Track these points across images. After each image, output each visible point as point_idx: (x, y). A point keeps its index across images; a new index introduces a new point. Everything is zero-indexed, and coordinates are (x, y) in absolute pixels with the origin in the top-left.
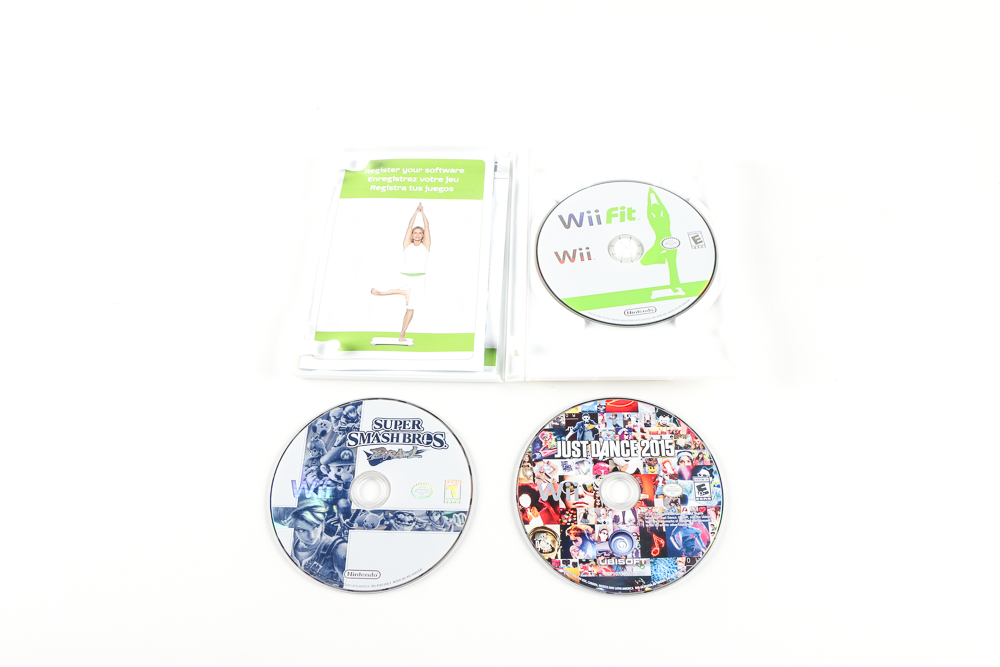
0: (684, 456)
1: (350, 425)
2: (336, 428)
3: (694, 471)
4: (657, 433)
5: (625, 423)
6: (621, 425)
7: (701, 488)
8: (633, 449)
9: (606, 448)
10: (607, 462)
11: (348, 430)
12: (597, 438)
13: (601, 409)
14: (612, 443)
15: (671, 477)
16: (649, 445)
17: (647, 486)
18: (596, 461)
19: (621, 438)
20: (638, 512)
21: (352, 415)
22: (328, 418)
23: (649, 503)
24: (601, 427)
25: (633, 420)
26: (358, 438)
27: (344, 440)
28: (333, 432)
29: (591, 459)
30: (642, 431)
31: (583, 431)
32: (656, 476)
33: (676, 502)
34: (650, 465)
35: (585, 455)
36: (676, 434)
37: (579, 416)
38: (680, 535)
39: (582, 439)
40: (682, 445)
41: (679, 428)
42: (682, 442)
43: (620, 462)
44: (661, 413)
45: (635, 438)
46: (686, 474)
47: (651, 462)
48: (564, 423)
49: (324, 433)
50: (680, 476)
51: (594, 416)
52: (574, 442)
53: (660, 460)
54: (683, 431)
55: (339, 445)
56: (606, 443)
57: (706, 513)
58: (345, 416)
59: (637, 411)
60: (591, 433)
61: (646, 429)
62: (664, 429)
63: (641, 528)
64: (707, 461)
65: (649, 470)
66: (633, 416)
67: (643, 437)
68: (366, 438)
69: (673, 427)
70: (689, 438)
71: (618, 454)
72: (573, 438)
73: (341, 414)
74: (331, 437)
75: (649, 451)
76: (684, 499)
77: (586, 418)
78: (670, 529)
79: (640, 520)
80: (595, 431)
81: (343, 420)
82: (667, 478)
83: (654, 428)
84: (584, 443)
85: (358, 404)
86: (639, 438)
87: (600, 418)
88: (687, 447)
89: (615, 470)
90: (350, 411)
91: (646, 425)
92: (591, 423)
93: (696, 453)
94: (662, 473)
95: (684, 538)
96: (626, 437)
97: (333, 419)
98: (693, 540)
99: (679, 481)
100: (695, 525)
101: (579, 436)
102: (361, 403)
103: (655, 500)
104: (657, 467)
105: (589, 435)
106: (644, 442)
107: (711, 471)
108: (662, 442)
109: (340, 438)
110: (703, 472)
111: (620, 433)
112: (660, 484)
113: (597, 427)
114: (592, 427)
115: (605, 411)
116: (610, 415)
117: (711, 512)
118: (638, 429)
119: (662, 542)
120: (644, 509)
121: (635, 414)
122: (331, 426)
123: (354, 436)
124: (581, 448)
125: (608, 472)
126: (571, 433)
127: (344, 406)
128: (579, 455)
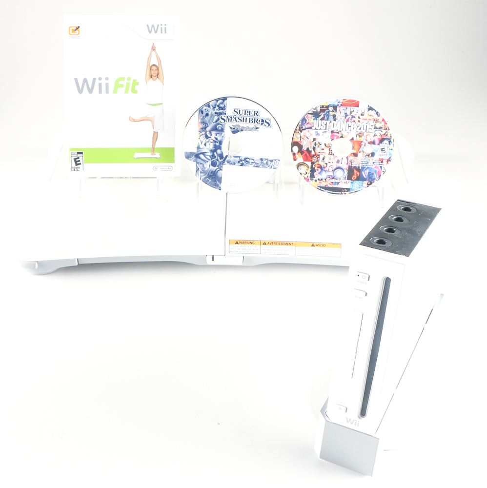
0: (378, 132)
1: (221, 111)
2: (214, 112)
3: (381, 141)
4: (366, 120)
5: (351, 112)
6: (349, 113)
7: (382, 150)
8: (352, 127)
9: (339, 125)
10: (338, 133)
11: (220, 114)
12: (335, 120)
13: (340, 104)
14: (342, 123)
15: (369, 143)
16: (361, 125)
17: (356, 146)
18: (332, 132)
19: (348, 121)
20: (349, 159)
21: (222, 106)
22: (209, 107)
23: (355, 155)
24: (337, 114)
25: (355, 111)
26: (226, 118)
27: (218, 119)
28: (212, 115)
29: (330, 131)
30: (359, 118)
31: (328, 116)
32: (362, 142)
33: (368, 155)
34: (360, 136)
35: (327, 128)
36: (376, 121)
37: (327, 107)
38: (367, 171)
39: (327, 120)
40: (378, 127)
41: (378, 118)
42: (378, 125)
43: (344, 133)
44: (370, 109)
45: (354, 121)
46: (377, 142)
47: (360, 135)
48: (319, 110)
49: (207, 115)
50: (373, 143)
51: (335, 108)
52: (323, 121)
53: (365, 134)
54: (380, 120)
55: (216, 122)
56: (339, 122)
57: (382, 162)
58: (218, 106)
59: (358, 107)
60: (332, 117)
61: (361, 117)
62: (371, 118)
63: (349, 166)
64: (389, 135)
65: (359, 139)
66: (356, 109)
67: (359, 121)
68: (230, 119)
69: (376, 117)
70: (383, 123)
71: (344, 129)
72: (323, 119)
73: (216, 105)
74: (211, 117)
75: (360, 129)
76: (373, 154)
77: (331, 109)
78: (363, 168)
79: (349, 163)
80: (334, 116)
81: (217, 108)
82: (367, 143)
83: (366, 116)
84: (328, 122)
85: (224, 99)
86: (357, 121)
87: (338, 109)
88: (380, 128)
89: (342, 137)
90: (221, 103)
91: (362, 115)
92: (333, 111)
93: (385, 131)
94: (365, 141)
95: (369, 173)
96: (350, 120)
97: (211, 107)
98: (373, 174)
99: (373, 145)
100: (376, 167)
101: (326, 118)
102: (226, 99)
103: (359, 154)
104: (363, 137)
105: (331, 118)
106: (359, 123)
107: (390, 142)
108: (368, 125)
109: (216, 118)
110: (386, 142)
111: (347, 118)
112: (363, 146)
113: (335, 113)
114: (333, 113)
115: (342, 105)
116: (344, 108)
117: (385, 162)
118: (357, 117)
119: (358, 174)
120: (352, 158)
121: (357, 108)
122: (211, 111)
123: (223, 117)
124: (326, 125)
125: (338, 138)
126: (322, 116)
127: (217, 100)
128: (325, 128)
